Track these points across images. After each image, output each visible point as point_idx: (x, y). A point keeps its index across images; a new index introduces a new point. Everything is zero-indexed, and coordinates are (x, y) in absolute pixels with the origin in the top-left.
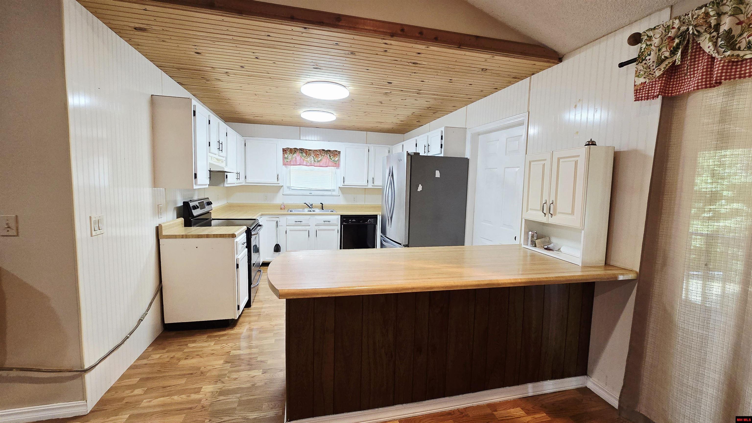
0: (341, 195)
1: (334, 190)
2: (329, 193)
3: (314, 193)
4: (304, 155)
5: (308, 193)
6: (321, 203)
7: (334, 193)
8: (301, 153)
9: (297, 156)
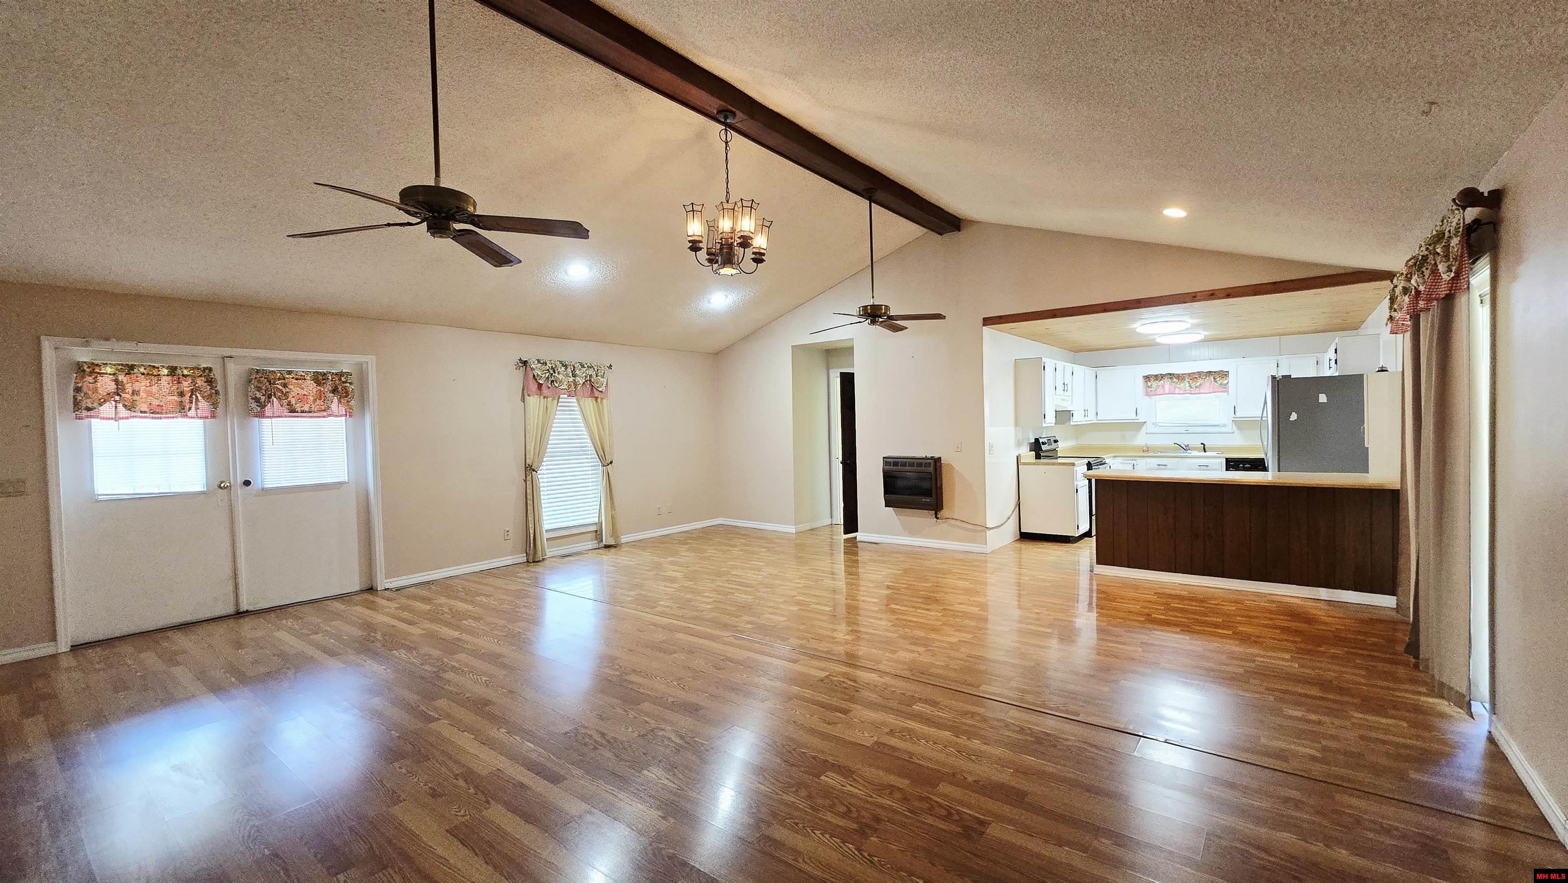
0: (1237, 432)
1: (1224, 426)
2: (1217, 429)
3: (1191, 430)
4: (1175, 380)
5: (1183, 430)
6: (1202, 444)
7: (1224, 430)
8: (1171, 378)
9: (1167, 384)
